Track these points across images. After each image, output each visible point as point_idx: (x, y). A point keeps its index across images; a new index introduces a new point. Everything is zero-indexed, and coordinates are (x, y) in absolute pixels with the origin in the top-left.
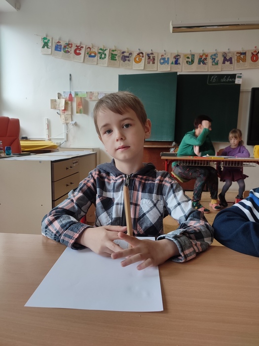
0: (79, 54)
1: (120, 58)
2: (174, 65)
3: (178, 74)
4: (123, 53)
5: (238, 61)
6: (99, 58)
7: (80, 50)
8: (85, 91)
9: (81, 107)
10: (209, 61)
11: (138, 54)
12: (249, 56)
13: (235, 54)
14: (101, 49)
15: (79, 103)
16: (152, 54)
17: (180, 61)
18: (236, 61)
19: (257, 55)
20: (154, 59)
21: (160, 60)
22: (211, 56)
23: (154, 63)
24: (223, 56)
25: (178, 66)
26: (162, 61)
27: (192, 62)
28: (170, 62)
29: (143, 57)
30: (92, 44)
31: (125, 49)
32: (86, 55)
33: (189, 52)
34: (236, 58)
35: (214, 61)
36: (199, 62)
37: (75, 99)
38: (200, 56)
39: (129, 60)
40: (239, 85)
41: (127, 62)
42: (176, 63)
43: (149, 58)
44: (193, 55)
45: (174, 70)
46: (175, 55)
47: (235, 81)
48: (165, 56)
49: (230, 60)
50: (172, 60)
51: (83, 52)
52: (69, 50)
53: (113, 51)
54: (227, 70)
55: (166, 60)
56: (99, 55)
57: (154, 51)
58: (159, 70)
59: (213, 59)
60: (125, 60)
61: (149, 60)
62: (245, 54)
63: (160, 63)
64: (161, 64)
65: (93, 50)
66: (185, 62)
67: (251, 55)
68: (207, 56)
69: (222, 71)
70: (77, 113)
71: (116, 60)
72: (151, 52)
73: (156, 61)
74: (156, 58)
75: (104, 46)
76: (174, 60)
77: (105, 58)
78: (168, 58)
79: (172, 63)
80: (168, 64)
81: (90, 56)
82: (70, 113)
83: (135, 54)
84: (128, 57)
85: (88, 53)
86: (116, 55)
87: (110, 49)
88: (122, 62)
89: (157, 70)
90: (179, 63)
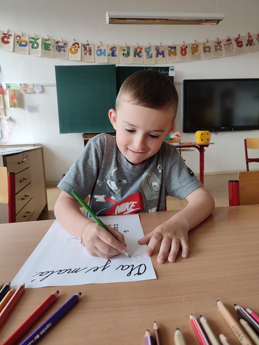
0: (8, 42)
1: (55, 48)
2: (111, 57)
3: (116, 66)
4: (58, 42)
5: (170, 55)
6: (31, 47)
7: (8, 38)
8: (19, 83)
9: (15, 101)
10: (144, 54)
11: (74, 45)
12: (178, 50)
13: (167, 48)
14: (32, 38)
15: (12, 96)
16: (88, 45)
17: (117, 53)
18: (168, 55)
19: (185, 49)
20: (90, 51)
21: (97, 51)
22: (145, 49)
23: (90, 54)
24: (156, 49)
25: (115, 58)
26: (99, 53)
27: (128, 54)
28: (107, 54)
29: (79, 47)
30: (22, 33)
31: (60, 40)
32: (16, 43)
33: (125, 45)
34: (167, 52)
35: (148, 54)
36: (134, 54)
37: (8, 92)
38: (135, 49)
39: (64, 51)
40: (172, 78)
41: (62, 52)
42: (113, 55)
43: (85, 49)
44: (128, 48)
45: (110, 62)
46: (111, 47)
47: (168, 74)
48: (101, 48)
49: (163, 54)
50: (109, 52)
51: (11, 40)
53: (46, 40)
54: (160, 63)
55: (103, 51)
56: (31, 44)
57: (90, 42)
59: (147, 52)
60: (60, 51)
61: (86, 51)
62: (175, 48)
63: (97, 54)
64: (99, 55)
65: (23, 39)
66: (122, 54)
67: (180, 49)
68: (141, 49)
69: (156, 63)
70: (11, 107)
71: (50, 50)
72: (86, 43)
73: (92, 52)
74: (92, 49)
75: (35, 35)
76: (111, 52)
77: (38, 47)
78: (105, 50)
79: (109, 55)
80: (105, 55)
81: (21, 45)
82: (3, 107)
83: (70, 45)
84: (63, 47)
85: (17, 42)
86: (50, 45)
87: (42, 39)
88: (57, 52)
89: (95, 62)
90: (116, 55)
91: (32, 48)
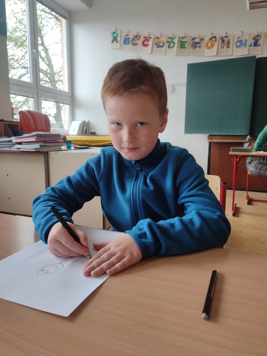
0: (147, 45)
1: (190, 45)
2: (252, 48)
3: (257, 57)
4: (194, 39)
6: (167, 47)
7: (148, 41)
11: (211, 39)
14: (170, 38)
16: (227, 37)
17: (261, 42)
20: (229, 43)
21: (236, 43)
23: (228, 47)
25: (258, 48)
26: (238, 44)
28: (248, 44)
29: (216, 41)
30: (161, 34)
31: (196, 35)
32: (154, 45)
39: (200, 47)
41: (197, 49)
42: (256, 44)
43: (223, 41)
45: (252, 54)
46: (254, 36)
48: (242, 38)
50: (251, 41)
51: (150, 43)
52: (137, 42)
53: (183, 38)
55: (243, 42)
56: (168, 44)
57: (229, 33)
58: (234, 55)
60: (195, 47)
61: (224, 44)
64: (237, 47)
65: (161, 39)
71: (185, 48)
72: (225, 35)
73: (231, 45)
74: (231, 41)
75: (173, 34)
76: (253, 42)
77: (174, 46)
78: (246, 40)
79: (251, 45)
80: (245, 46)
81: (158, 46)
83: (207, 39)
84: (199, 43)
85: (156, 44)
86: (186, 42)
87: (179, 37)
88: (192, 49)
89: (232, 55)
90: (259, 45)
91: (169, 47)
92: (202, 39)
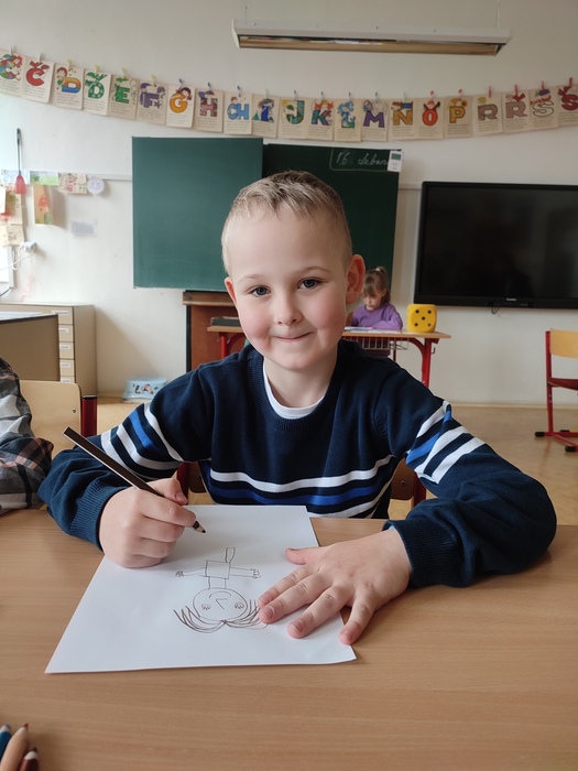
0: (39, 83)
1: (137, 98)
2: (259, 123)
3: (266, 142)
4: (144, 85)
5: (396, 122)
6: (86, 95)
7: (41, 73)
8: (56, 172)
9: (47, 209)
10: (336, 117)
11: (179, 92)
12: (418, 112)
13: (391, 105)
14: (90, 74)
15: (41, 200)
16: (211, 93)
17: (274, 113)
18: (391, 122)
19: (434, 109)
20: (215, 106)
21: (229, 108)
22: (340, 107)
23: (215, 114)
24: (365, 108)
25: (269, 124)
26: (233, 111)
27: (300, 117)
28: (251, 115)
29: (190, 98)
30: (71, 62)
31: (148, 78)
32: (56, 85)
33: (293, 95)
34: (392, 116)
35: (345, 119)
36: (313, 118)
37: (32, 190)
38: (317, 105)
39: (158, 105)
40: (396, 175)
41: (153, 108)
42: (265, 117)
43: (204, 101)
44: (301, 103)
45: (258, 134)
46: (261, 100)
47: (387, 166)
48: (239, 101)
49: (380, 119)
50: (255, 110)
51: (47, 77)
52: (14, 71)
53: (120, 80)
54: (372, 140)
55: (243, 109)
56: (87, 88)
57: (215, 87)
58: (226, 132)
59: (343, 113)
60: (148, 104)
61: (205, 106)
62: (410, 106)
63: (229, 114)
64: (232, 117)
65: (72, 75)
66: (285, 116)
67: (422, 110)
68: (330, 106)
69: (362, 141)
70: (37, 221)
71: (127, 101)
72: (208, 89)
73: (219, 111)
74: (220, 104)
75: (98, 69)
76: (260, 111)
77: (102, 95)
78: (247, 106)
79: (256, 118)
80: (247, 118)
81: (66, 89)
82: (21, 222)
83: (171, 91)
84: (156, 96)
85: (59, 82)
86: (127, 90)
87: (112, 76)
88: (141, 107)
89: (223, 131)
90: (271, 119)
91: (90, 95)
92: (161, 89)
